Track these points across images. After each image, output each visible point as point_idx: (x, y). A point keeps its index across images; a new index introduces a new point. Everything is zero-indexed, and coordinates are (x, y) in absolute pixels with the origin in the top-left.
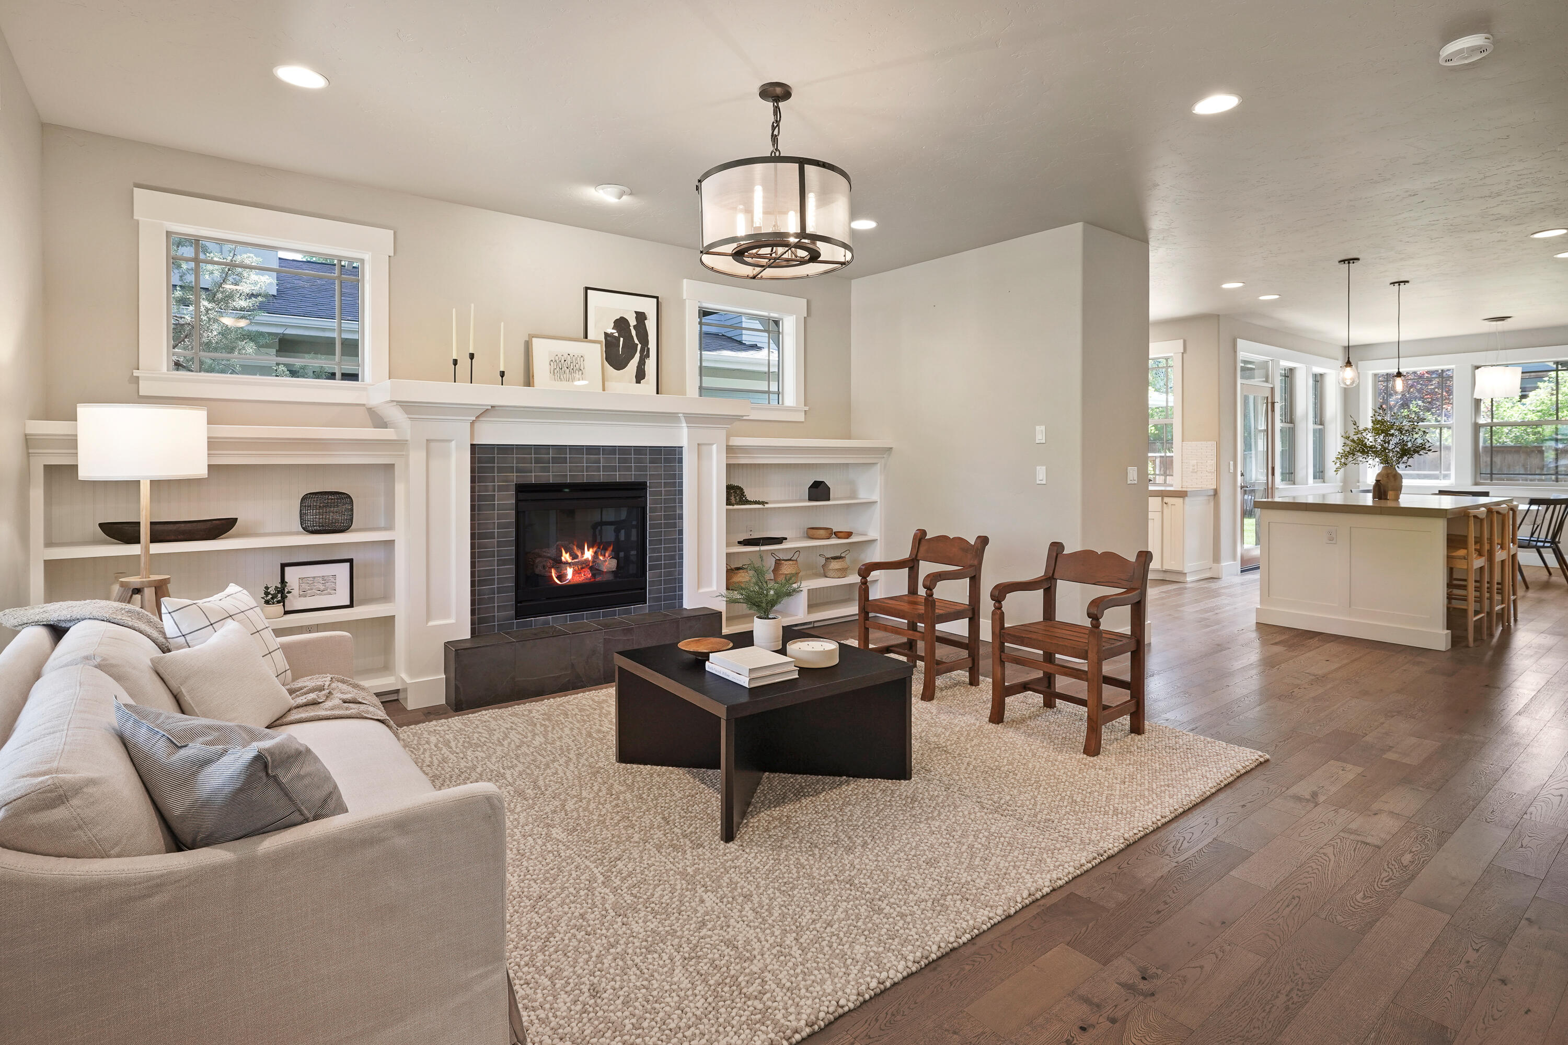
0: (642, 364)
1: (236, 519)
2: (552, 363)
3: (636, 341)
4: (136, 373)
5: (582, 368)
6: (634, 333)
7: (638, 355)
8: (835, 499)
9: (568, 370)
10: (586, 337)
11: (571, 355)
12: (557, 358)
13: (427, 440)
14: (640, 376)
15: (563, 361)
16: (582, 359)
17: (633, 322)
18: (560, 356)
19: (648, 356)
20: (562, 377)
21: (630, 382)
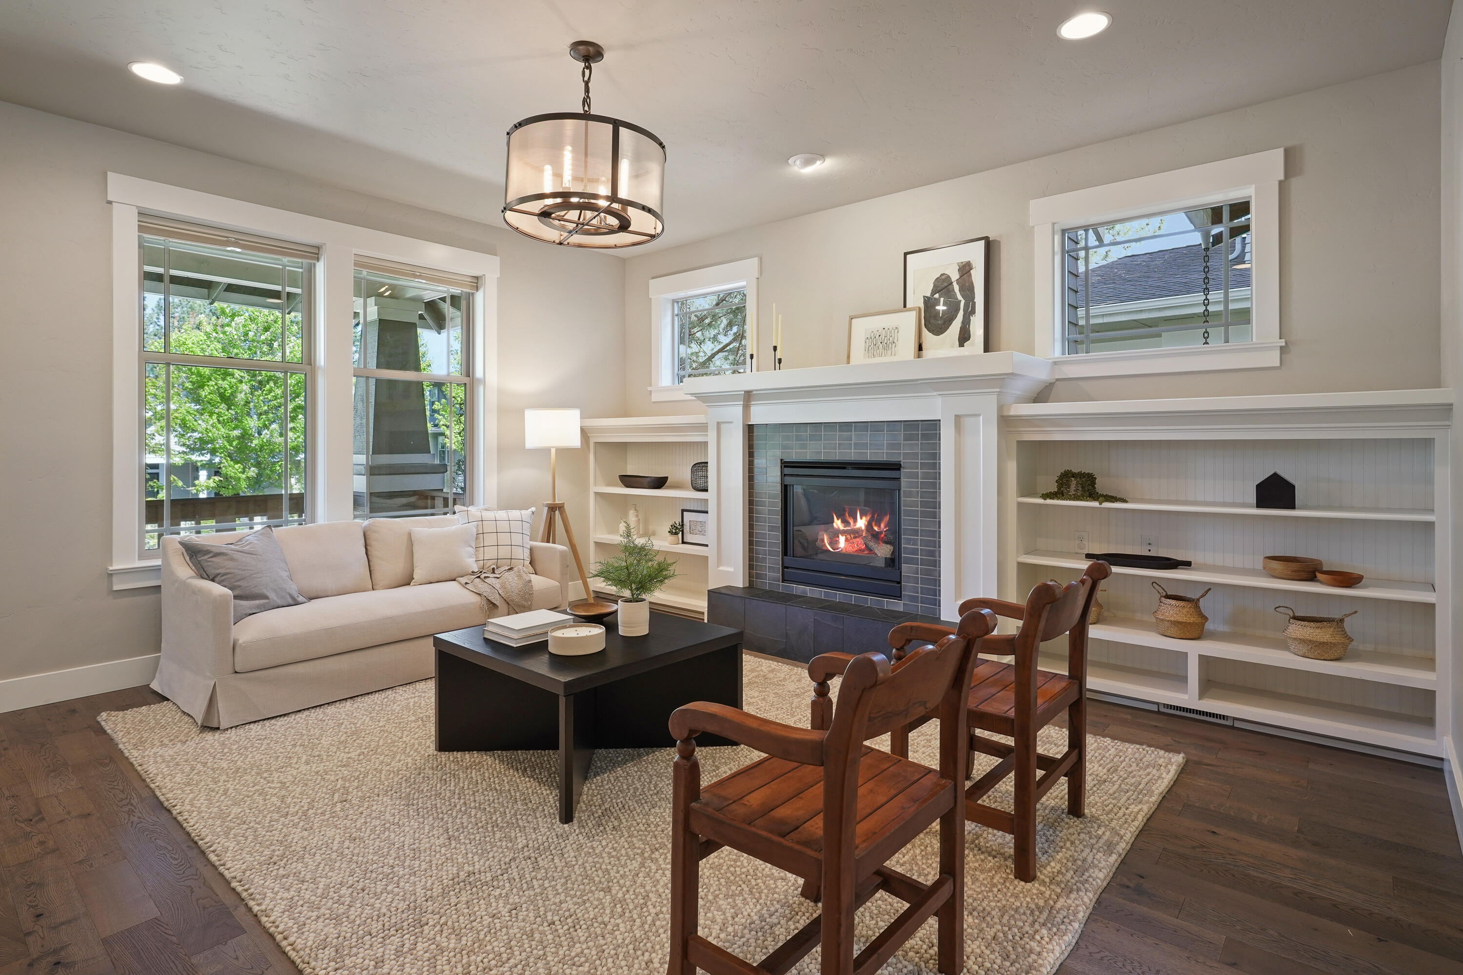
0: (966, 324)
1: (666, 478)
2: (867, 341)
3: (960, 297)
4: (649, 389)
5: (895, 341)
6: (956, 288)
7: (961, 314)
8: (1305, 507)
9: (881, 345)
10: (905, 306)
11: (886, 329)
12: (872, 334)
13: (718, 424)
14: (964, 337)
15: (877, 337)
16: (896, 331)
17: (955, 276)
18: (875, 332)
19: (973, 312)
20: (875, 353)
21: (952, 346)
